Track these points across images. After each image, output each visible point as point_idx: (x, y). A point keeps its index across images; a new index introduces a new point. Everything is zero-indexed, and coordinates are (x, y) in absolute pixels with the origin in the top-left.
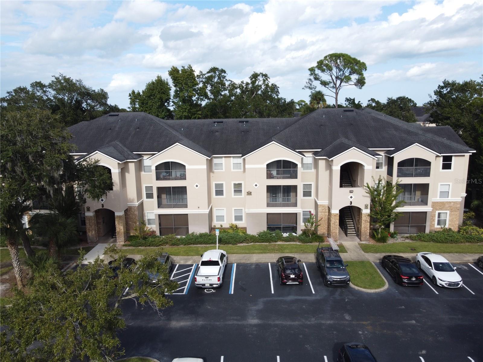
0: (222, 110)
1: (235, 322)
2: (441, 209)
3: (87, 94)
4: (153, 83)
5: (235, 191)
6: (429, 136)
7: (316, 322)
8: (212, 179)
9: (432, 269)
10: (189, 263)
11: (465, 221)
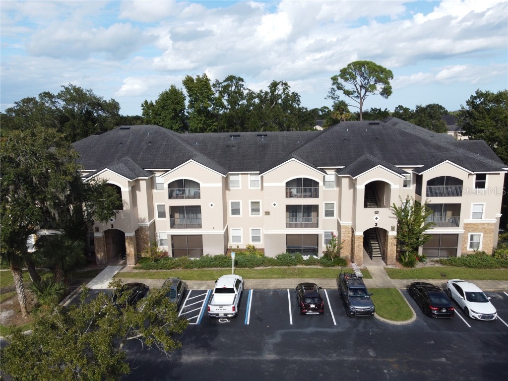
0: (240, 121)
1: (250, 357)
2: (474, 231)
3: (98, 104)
4: (167, 93)
5: (253, 210)
6: (461, 151)
7: (337, 358)
8: (228, 197)
9: (464, 299)
10: (203, 288)
11: (500, 243)
